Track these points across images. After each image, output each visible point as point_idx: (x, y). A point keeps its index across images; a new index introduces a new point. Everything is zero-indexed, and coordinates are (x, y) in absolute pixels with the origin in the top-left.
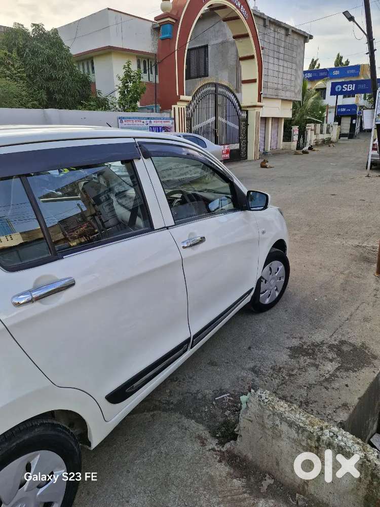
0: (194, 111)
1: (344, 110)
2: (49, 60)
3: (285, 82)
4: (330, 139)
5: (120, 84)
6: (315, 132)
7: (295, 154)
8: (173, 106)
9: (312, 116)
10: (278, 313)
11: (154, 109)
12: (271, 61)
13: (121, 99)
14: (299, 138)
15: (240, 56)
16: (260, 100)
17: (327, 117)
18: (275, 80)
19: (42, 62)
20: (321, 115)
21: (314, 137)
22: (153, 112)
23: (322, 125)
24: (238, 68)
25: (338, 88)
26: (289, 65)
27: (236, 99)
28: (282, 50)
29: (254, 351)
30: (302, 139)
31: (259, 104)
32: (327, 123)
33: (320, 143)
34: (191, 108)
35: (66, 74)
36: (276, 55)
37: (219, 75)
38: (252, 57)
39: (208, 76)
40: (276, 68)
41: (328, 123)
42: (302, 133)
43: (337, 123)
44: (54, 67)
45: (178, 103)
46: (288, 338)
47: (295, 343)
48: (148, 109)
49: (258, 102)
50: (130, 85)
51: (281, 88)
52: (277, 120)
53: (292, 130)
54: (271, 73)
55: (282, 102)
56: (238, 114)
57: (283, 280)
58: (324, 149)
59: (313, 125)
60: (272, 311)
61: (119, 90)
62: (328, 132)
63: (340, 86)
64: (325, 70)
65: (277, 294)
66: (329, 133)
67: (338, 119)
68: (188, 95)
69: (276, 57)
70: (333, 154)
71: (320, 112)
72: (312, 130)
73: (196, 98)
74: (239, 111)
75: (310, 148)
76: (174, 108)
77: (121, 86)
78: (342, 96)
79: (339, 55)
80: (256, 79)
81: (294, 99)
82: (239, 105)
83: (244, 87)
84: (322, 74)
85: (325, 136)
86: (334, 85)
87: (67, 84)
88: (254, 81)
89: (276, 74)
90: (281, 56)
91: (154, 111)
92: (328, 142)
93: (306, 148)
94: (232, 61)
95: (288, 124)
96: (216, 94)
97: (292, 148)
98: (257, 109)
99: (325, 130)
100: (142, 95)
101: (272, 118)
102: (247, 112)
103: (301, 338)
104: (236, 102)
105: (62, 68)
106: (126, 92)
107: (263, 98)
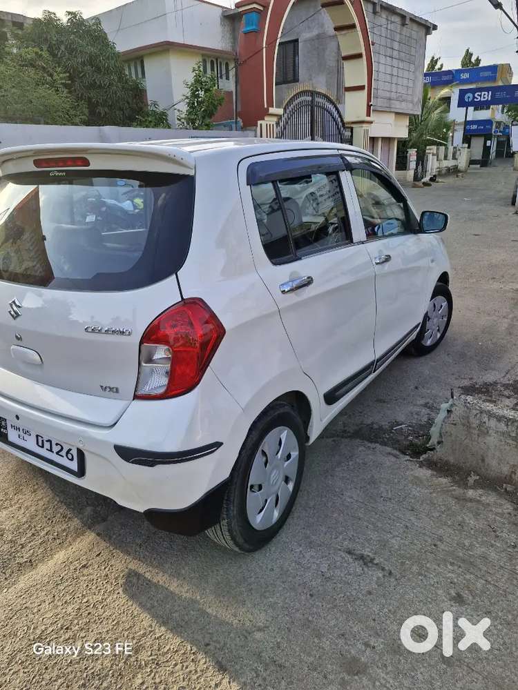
0: (285, 128)
1: (475, 127)
2: (92, 61)
3: (400, 89)
4: (456, 167)
5: (188, 92)
6: (438, 157)
7: (413, 187)
8: (259, 122)
9: (434, 136)
10: (439, 356)
11: (234, 126)
12: (382, 59)
13: (190, 113)
14: (417, 165)
15: (344, 54)
16: (368, 115)
17: (453, 137)
18: (387, 86)
19: (84, 64)
20: (446, 133)
21: (436, 165)
22: (231, 130)
23: (447, 149)
24: (339, 72)
25: (469, 97)
26: (406, 66)
27: (338, 112)
28: (396, 46)
29: (422, 391)
30: (420, 167)
31: (368, 119)
32: (452, 145)
33: (444, 172)
34: (281, 124)
35: (113, 79)
36: (389, 52)
37: (313, 80)
38: (359, 56)
39: (298, 82)
40: (389, 70)
41: (455, 145)
42: (421, 159)
43: (467, 145)
44: (98, 70)
45: (266, 118)
46: (456, 379)
47: (466, 383)
48: (225, 126)
49: (367, 116)
50: (202, 93)
51: (395, 97)
52: (387, 140)
53: (408, 155)
54: (381, 76)
55: (395, 117)
56: (339, 132)
57: (445, 319)
58: (450, 180)
59: (434, 148)
60: (433, 354)
61: (187, 101)
62: (454, 158)
63: (470, 95)
64: (449, 72)
65: (439, 335)
66: (456, 159)
67: (467, 139)
68: (278, 106)
69: (388, 54)
70: (465, 186)
71: (445, 130)
72: (433, 155)
73: (288, 111)
74: (342, 129)
75: (432, 179)
76: (261, 125)
77: (189, 95)
78: (473, 108)
79: (468, 50)
80: (364, 86)
81: (411, 112)
82: (342, 121)
83: (349, 96)
84: (445, 78)
85: (450, 163)
86: (462, 93)
87: (116, 93)
88: (361, 88)
89: (388, 78)
90: (395, 54)
91: (234, 128)
92: (454, 171)
93: (426, 179)
94: (331, 62)
95: (403, 145)
96: (312, 105)
97: (408, 178)
98: (365, 126)
99: (450, 155)
100: (219, 108)
101: (382, 138)
102: (352, 129)
103: (471, 379)
104: (337, 116)
105: (108, 71)
106: (196, 104)
107: (373, 110)
